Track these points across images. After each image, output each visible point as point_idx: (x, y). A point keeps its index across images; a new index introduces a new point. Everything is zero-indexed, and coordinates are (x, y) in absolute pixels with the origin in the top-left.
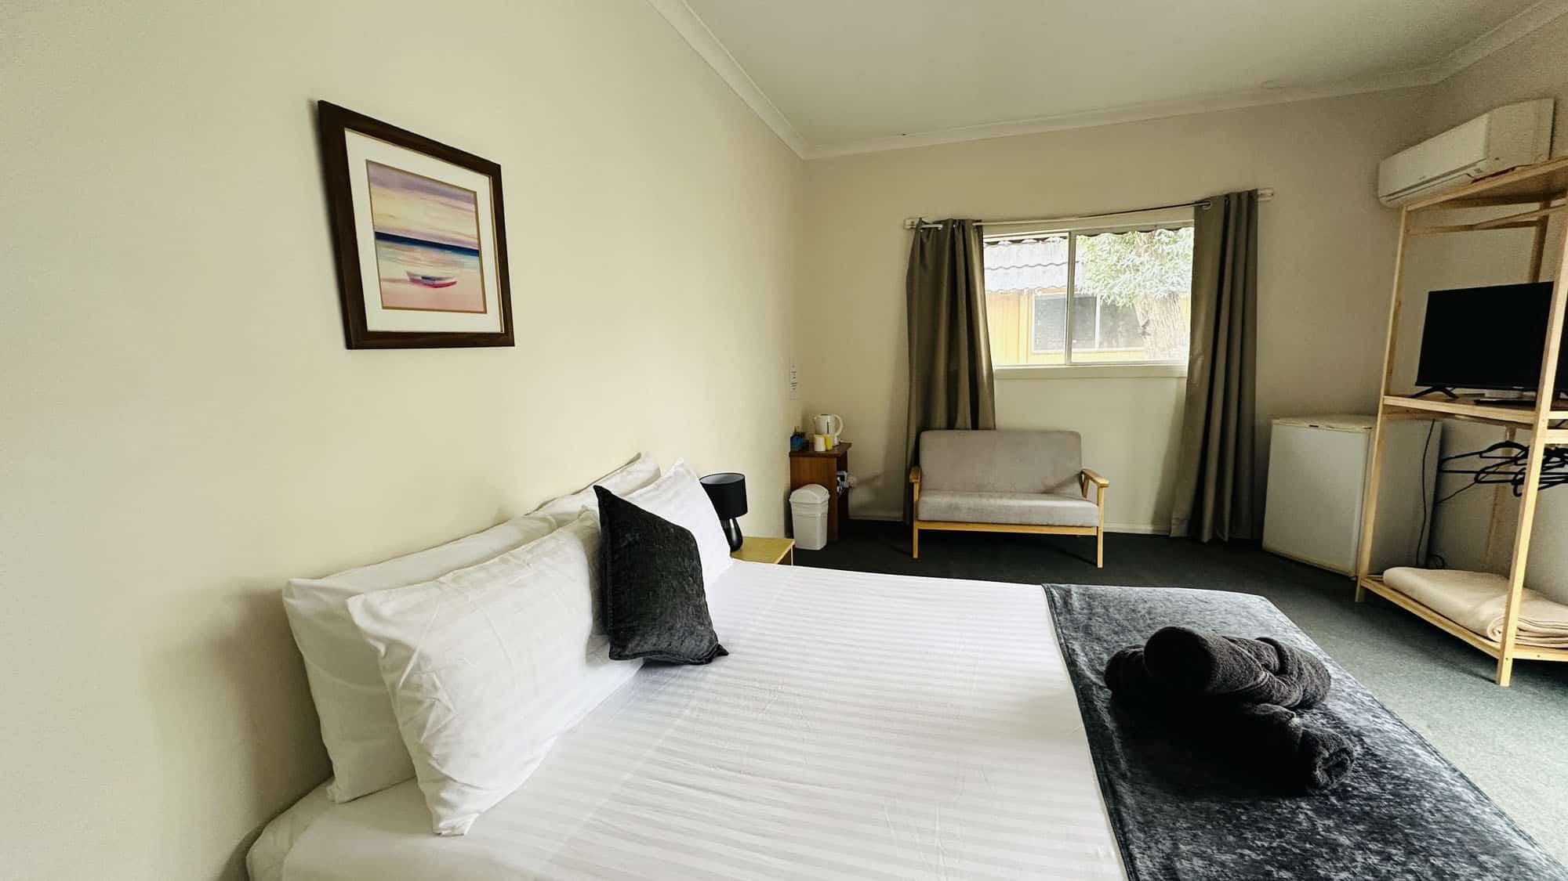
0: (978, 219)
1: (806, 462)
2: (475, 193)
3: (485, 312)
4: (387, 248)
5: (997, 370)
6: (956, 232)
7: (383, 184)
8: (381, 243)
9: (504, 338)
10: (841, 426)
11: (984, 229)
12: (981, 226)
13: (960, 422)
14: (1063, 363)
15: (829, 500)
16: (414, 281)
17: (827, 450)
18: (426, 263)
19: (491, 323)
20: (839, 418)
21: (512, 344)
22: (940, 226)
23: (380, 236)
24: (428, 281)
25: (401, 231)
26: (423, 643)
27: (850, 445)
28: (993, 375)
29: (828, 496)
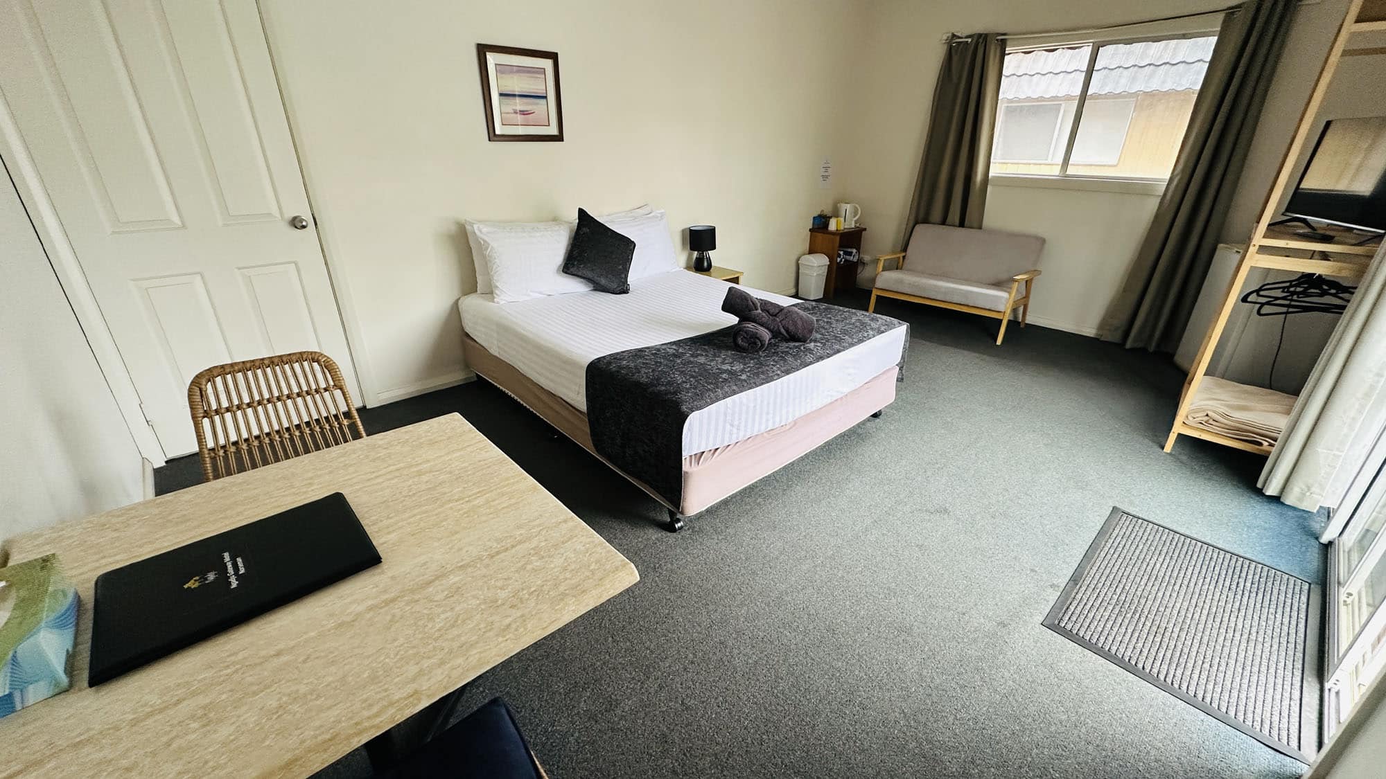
0: (1004, 32)
1: (820, 236)
2: (544, 69)
3: (549, 125)
4: (505, 100)
5: (993, 177)
6: (979, 47)
7: (503, 73)
8: (502, 97)
9: (559, 138)
10: (860, 212)
11: (1008, 43)
12: (1005, 40)
13: (949, 220)
14: (1057, 174)
15: (829, 266)
16: (517, 113)
17: (837, 230)
18: (519, 104)
19: (553, 130)
20: (857, 206)
21: (563, 140)
22: (970, 40)
23: (501, 95)
24: (523, 113)
25: (511, 91)
26: (493, 244)
27: (865, 229)
28: (988, 180)
29: (828, 263)
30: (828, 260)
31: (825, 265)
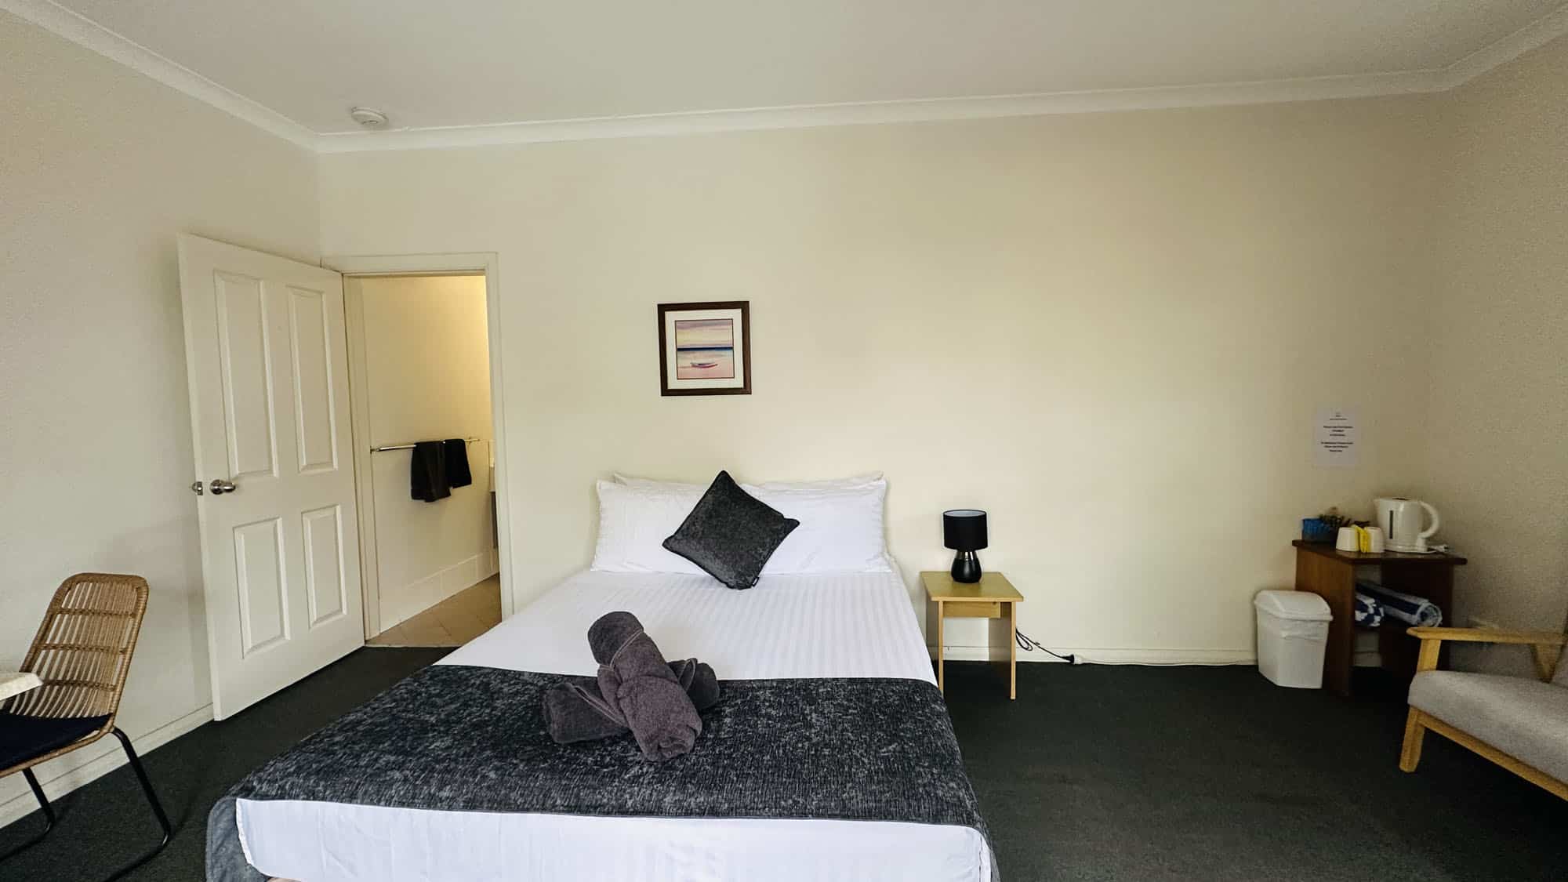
2: (733, 320)
7: (683, 329)
9: (745, 390)
10: (1434, 524)
15: (1331, 624)
16: (694, 366)
17: (1363, 554)
19: (738, 383)
25: (691, 345)
29: (1331, 618)
30: (1328, 610)
31: (1322, 621)
